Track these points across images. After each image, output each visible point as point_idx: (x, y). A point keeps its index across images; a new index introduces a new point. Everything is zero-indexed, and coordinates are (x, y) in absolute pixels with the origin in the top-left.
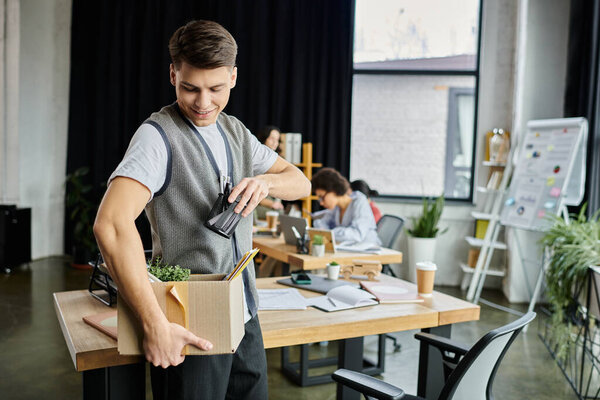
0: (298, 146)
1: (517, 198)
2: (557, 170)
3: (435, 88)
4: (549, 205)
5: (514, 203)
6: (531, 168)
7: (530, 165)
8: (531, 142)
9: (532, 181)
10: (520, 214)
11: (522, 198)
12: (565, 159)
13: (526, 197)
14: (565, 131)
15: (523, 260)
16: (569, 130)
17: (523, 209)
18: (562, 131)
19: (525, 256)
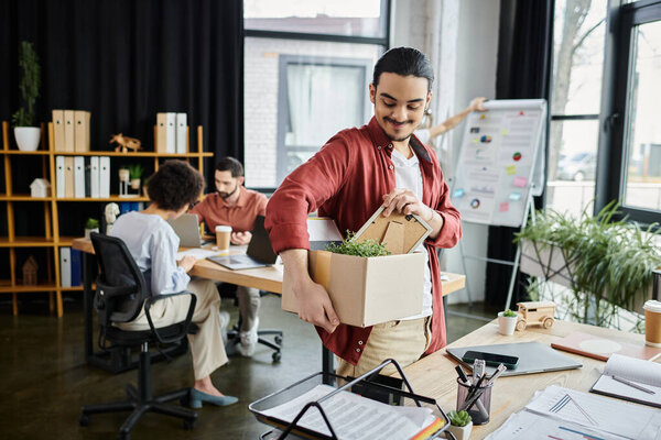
0: (184, 130)
1: (467, 190)
2: (517, 157)
3: (263, 55)
4: (516, 197)
5: (464, 194)
6: (480, 155)
7: (478, 151)
8: (475, 126)
9: (484, 169)
10: (475, 208)
11: (475, 190)
12: (527, 145)
13: (480, 188)
14: (522, 114)
15: (463, 258)
16: (526, 113)
17: (478, 201)
18: (517, 113)
19: (465, 253)
